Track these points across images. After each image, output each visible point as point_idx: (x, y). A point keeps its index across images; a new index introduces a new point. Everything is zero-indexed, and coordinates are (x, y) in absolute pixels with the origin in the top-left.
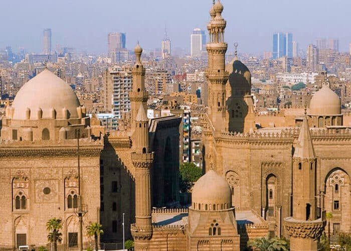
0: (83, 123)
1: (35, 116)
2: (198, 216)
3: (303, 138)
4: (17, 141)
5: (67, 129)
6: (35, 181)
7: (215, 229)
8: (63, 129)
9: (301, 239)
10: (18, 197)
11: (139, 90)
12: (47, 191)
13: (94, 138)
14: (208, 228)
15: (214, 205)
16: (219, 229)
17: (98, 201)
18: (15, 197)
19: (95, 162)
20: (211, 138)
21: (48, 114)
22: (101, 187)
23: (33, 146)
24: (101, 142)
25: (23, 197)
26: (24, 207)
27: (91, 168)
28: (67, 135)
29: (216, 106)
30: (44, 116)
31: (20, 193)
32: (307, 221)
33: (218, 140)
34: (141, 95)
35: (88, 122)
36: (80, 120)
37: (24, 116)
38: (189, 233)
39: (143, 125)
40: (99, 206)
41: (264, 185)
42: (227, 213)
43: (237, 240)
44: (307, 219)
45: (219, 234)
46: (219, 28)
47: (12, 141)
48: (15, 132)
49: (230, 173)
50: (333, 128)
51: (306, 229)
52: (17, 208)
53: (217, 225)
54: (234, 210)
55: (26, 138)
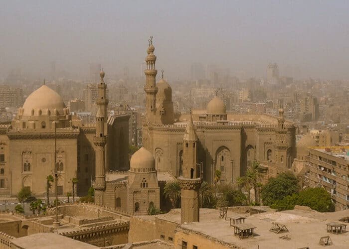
0: (67, 118)
1: (37, 114)
2: (134, 176)
3: (189, 128)
4: (25, 129)
5: (57, 122)
6: (36, 153)
7: (144, 184)
8: (54, 122)
9: (188, 191)
10: (25, 164)
11: (102, 98)
12: (44, 160)
13: (74, 127)
14: (140, 183)
15: (144, 169)
16: (147, 184)
17: (76, 166)
18: (23, 164)
19: (74, 142)
20: (146, 128)
21: (45, 113)
22: (78, 157)
23: (35, 132)
24: (78, 130)
25: (29, 164)
26: (29, 170)
27: (71, 146)
28: (57, 126)
29: (150, 108)
30: (42, 114)
31: (27, 161)
32: (192, 179)
33: (151, 129)
34: (103, 101)
35: (70, 117)
36: (65, 117)
37: (30, 114)
38: (128, 187)
39: (100, 120)
40: (76, 169)
41: (178, 157)
42: (152, 174)
43: (158, 191)
44: (192, 177)
45: (147, 186)
46: (152, 61)
47: (22, 129)
48: (24, 124)
49: (158, 149)
50: (221, 122)
51: (191, 184)
52: (25, 171)
53: (145, 181)
54: (156, 172)
55: (31, 127)
